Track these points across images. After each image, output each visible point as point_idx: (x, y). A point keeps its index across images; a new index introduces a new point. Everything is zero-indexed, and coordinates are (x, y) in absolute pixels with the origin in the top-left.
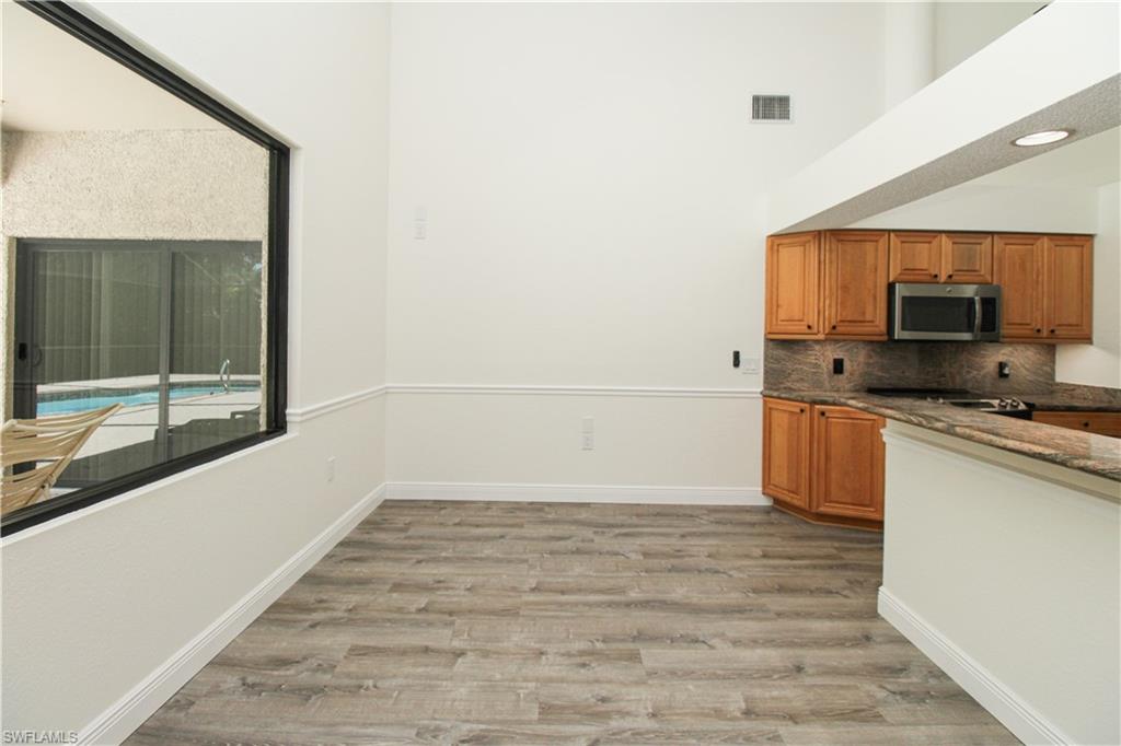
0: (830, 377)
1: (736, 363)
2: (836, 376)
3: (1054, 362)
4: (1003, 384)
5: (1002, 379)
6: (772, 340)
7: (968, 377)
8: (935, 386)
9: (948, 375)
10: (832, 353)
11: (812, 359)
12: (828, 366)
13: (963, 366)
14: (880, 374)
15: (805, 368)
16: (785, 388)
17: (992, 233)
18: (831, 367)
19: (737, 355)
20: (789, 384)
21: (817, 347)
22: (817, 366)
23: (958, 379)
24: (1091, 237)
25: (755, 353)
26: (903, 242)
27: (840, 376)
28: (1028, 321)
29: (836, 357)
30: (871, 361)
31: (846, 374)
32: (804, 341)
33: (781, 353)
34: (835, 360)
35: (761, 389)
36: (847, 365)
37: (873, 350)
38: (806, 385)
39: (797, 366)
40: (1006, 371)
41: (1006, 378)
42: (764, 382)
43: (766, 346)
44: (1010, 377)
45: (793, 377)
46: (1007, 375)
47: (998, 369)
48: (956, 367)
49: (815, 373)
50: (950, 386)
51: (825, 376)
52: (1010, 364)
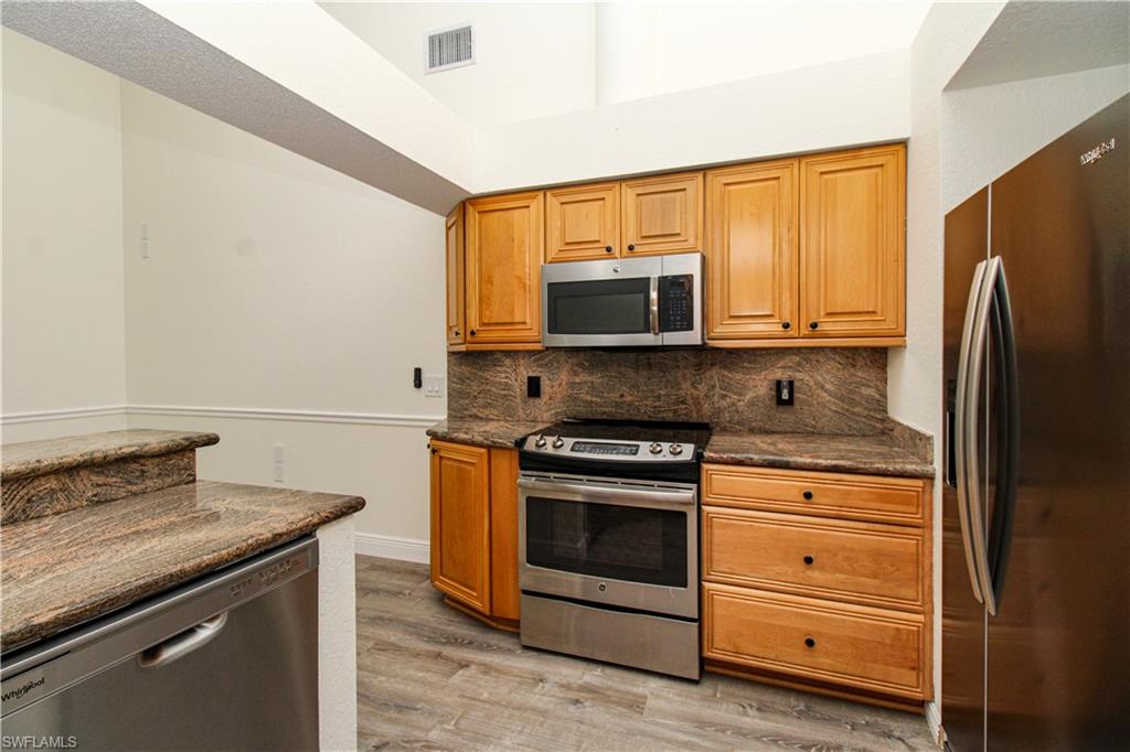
0: (525, 402)
1: (418, 383)
2: (532, 400)
4: (784, 415)
5: (781, 408)
6: (454, 353)
7: (724, 403)
8: (669, 416)
9: (690, 401)
10: (525, 371)
11: (501, 378)
12: (519, 387)
13: (714, 387)
14: (589, 398)
15: (493, 389)
16: (470, 416)
18: (525, 388)
19: (418, 372)
20: (474, 411)
21: (508, 362)
22: (507, 387)
23: (706, 407)
24: (903, 144)
25: (438, 373)
26: (562, 203)
27: (537, 401)
28: (767, 312)
29: (531, 374)
30: (577, 380)
31: (545, 398)
32: (491, 352)
33: (465, 370)
34: (530, 379)
35: (447, 416)
36: (545, 384)
37: (580, 365)
38: (495, 412)
39: (484, 386)
40: (785, 396)
41: (789, 409)
42: (449, 408)
43: (449, 361)
44: (797, 406)
45: (480, 401)
46: (790, 402)
47: (774, 393)
48: (703, 388)
49: (505, 395)
50: (694, 418)
51: (518, 400)
52: (796, 384)
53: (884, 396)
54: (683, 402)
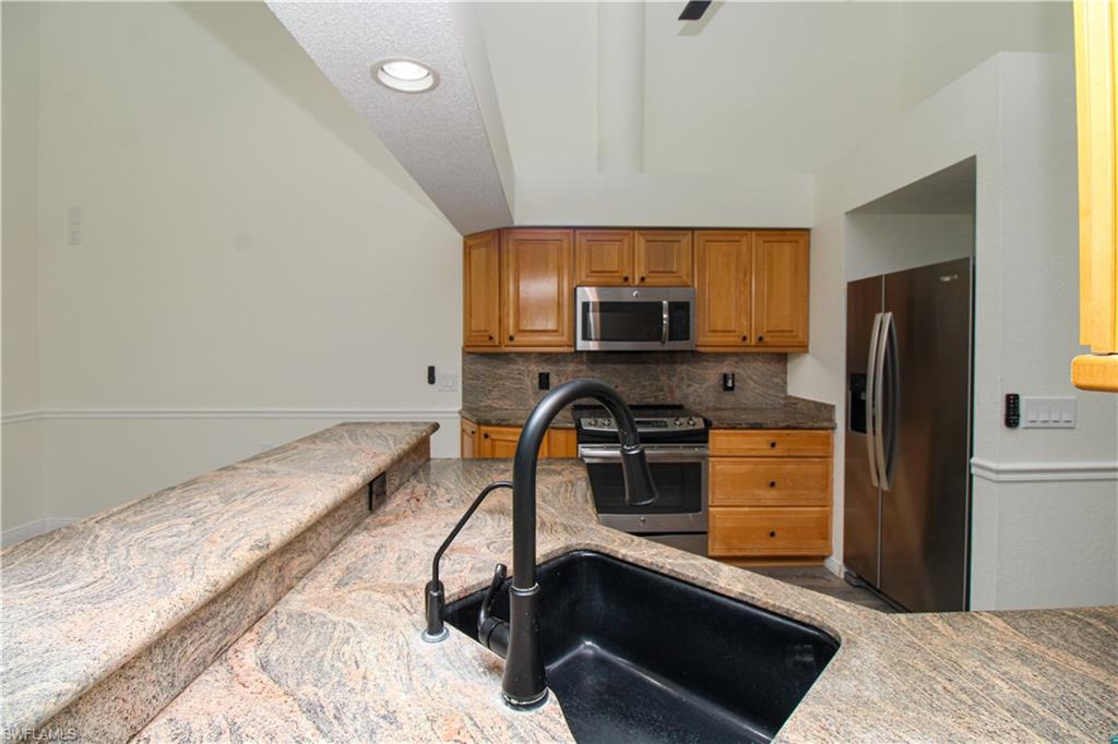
0: (536, 393)
1: (432, 380)
2: (542, 391)
3: (786, 373)
4: (728, 397)
5: (727, 392)
6: (470, 353)
8: (651, 401)
9: (666, 389)
10: (537, 369)
11: (514, 374)
12: (531, 381)
13: (683, 378)
15: (507, 384)
17: (692, 229)
18: (536, 382)
19: (431, 370)
20: (489, 402)
21: (521, 361)
22: (520, 381)
23: (678, 394)
24: (807, 230)
25: (452, 367)
26: (588, 241)
28: (733, 329)
29: (541, 371)
30: (581, 375)
33: (480, 367)
34: (541, 375)
35: (460, 407)
36: (553, 380)
37: (583, 363)
38: (509, 403)
39: (498, 382)
40: (730, 384)
41: (732, 392)
42: (463, 401)
43: (464, 360)
44: (736, 391)
45: (495, 394)
46: (732, 389)
47: (721, 382)
48: (675, 379)
49: (518, 389)
50: (669, 401)
51: (530, 392)
52: (736, 376)
53: (786, 383)
54: (662, 391)
